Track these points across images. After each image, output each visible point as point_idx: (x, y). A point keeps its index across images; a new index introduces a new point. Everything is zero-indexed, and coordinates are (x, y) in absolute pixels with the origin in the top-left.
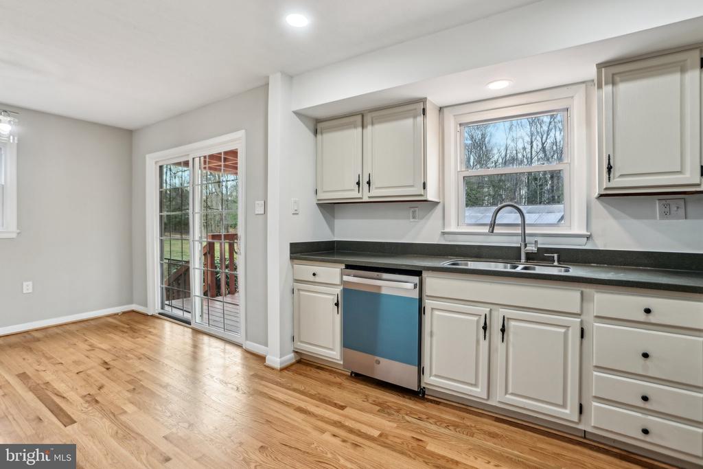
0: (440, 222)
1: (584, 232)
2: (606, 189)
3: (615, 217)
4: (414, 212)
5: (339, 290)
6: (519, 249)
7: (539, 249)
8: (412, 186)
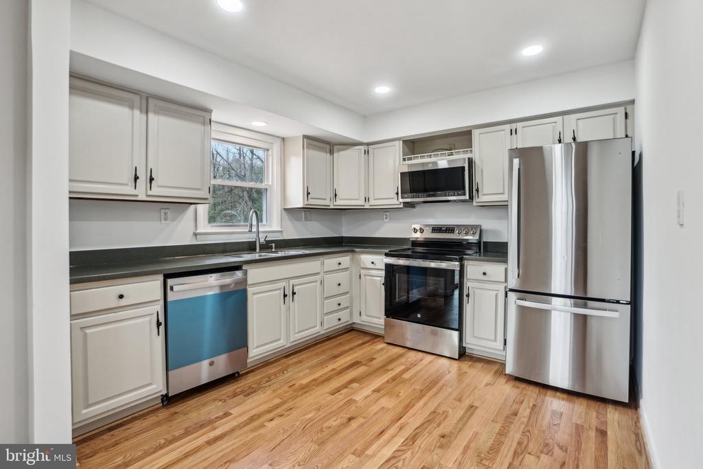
0: (192, 223)
1: (280, 229)
2: (307, 205)
3: (291, 220)
4: (166, 214)
5: (159, 306)
6: (255, 242)
7: (266, 241)
8: (199, 189)
